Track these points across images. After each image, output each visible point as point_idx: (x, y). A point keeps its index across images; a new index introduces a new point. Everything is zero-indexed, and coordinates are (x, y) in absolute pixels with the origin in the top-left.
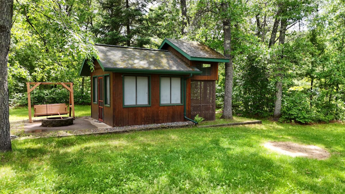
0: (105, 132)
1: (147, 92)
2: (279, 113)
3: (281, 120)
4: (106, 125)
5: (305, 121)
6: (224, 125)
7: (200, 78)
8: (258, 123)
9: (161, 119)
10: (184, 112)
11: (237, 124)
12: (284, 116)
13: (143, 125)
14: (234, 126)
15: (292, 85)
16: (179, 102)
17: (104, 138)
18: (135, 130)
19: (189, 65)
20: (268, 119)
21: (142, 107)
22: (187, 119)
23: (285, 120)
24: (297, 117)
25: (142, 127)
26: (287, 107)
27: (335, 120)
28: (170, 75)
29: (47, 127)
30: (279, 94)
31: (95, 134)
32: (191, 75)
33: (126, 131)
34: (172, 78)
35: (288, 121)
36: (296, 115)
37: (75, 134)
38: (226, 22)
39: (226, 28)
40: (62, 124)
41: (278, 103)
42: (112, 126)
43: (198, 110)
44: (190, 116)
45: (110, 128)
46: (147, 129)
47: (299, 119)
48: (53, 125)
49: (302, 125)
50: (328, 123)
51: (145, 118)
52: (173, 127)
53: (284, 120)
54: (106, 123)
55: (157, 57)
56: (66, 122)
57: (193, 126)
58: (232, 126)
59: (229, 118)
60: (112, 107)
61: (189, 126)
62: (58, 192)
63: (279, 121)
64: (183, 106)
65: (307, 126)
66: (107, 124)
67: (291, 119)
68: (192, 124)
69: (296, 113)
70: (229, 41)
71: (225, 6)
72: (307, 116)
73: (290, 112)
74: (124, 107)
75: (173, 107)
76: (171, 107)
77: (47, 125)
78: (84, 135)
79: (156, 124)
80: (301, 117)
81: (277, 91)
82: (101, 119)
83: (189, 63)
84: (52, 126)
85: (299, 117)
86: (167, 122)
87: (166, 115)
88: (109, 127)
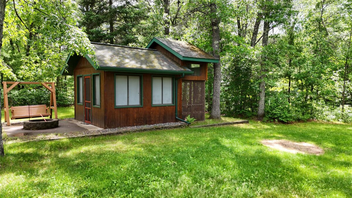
0: (98, 134)
1: (139, 92)
2: (263, 113)
3: (265, 119)
4: (95, 127)
5: (287, 121)
6: (215, 125)
7: (190, 78)
9: (153, 120)
10: (175, 113)
11: (226, 124)
12: (268, 115)
13: (135, 126)
14: (224, 125)
16: (170, 102)
17: (99, 139)
18: (129, 132)
19: (181, 65)
20: (253, 119)
21: (134, 108)
22: (178, 119)
23: (269, 119)
24: (280, 117)
25: (135, 128)
26: (270, 107)
27: (311, 119)
28: (162, 75)
29: (30, 130)
30: (262, 94)
31: (89, 136)
32: (183, 74)
33: (120, 133)
34: (164, 78)
35: (272, 121)
36: (279, 115)
37: (68, 137)
38: (214, 23)
39: (215, 29)
40: (48, 127)
41: (262, 103)
42: (102, 128)
43: (189, 110)
44: (181, 117)
45: (102, 130)
46: (141, 131)
47: (281, 118)
48: (38, 127)
49: (285, 124)
50: (306, 122)
51: (137, 118)
52: (166, 128)
53: (267, 119)
54: (95, 125)
55: (147, 57)
56: (51, 124)
57: (186, 127)
58: (222, 126)
59: (218, 118)
60: (103, 108)
61: (182, 126)
62: (82, 195)
63: (263, 120)
64: (175, 107)
65: (289, 125)
66: (97, 126)
67: (274, 119)
68: (185, 125)
69: (279, 113)
70: (217, 42)
71: (213, 7)
72: (288, 115)
73: (274, 112)
74: (115, 108)
75: (165, 107)
76: (163, 107)
77: (31, 128)
78: (77, 137)
79: (149, 125)
80: (283, 116)
81: (260, 92)
82: (89, 121)
83: (180, 62)
84: (36, 129)
85: (282, 116)
86: (158, 123)
87: (158, 116)
88: (99, 129)
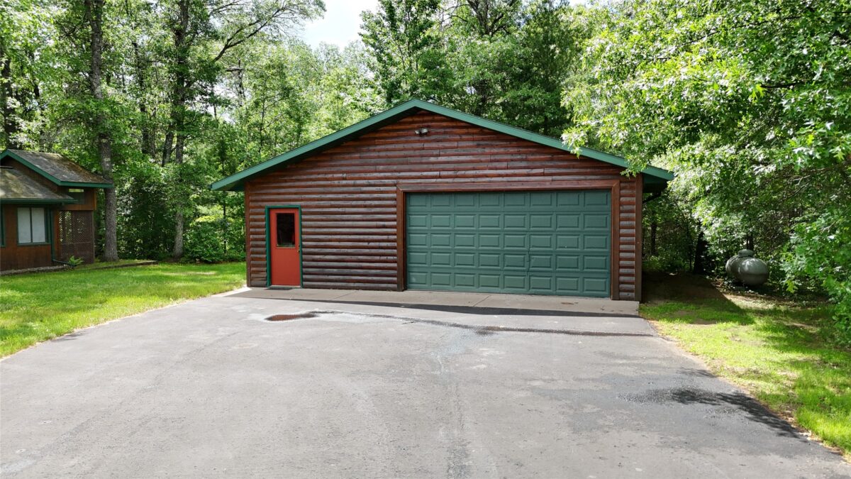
2: (181, 252)
3: (184, 259)
5: (212, 260)
6: (110, 267)
7: (71, 207)
8: (154, 263)
9: (19, 264)
10: (52, 253)
12: (187, 255)
14: (123, 267)
15: (198, 215)
16: (43, 240)
19: (58, 192)
22: (58, 263)
23: (188, 259)
24: (203, 255)
26: (190, 244)
28: (30, 205)
30: (179, 227)
32: (63, 204)
34: (33, 209)
35: (192, 261)
36: (201, 253)
38: (103, 134)
39: (104, 142)
41: (179, 240)
43: (72, 250)
44: (61, 258)
49: (209, 265)
57: (70, 270)
58: (120, 268)
59: (115, 260)
63: (181, 261)
64: (50, 246)
67: (195, 258)
68: (67, 268)
69: (201, 250)
72: (214, 253)
73: (195, 250)
75: (37, 247)
76: (33, 247)
80: (207, 254)
81: (177, 224)
83: (57, 189)
85: (205, 255)
87: (27, 258)
